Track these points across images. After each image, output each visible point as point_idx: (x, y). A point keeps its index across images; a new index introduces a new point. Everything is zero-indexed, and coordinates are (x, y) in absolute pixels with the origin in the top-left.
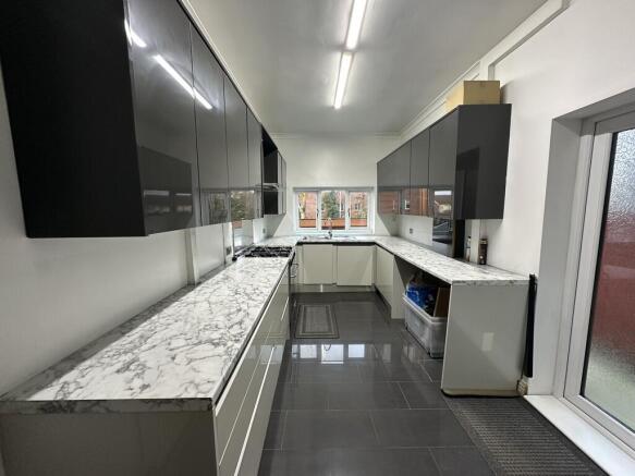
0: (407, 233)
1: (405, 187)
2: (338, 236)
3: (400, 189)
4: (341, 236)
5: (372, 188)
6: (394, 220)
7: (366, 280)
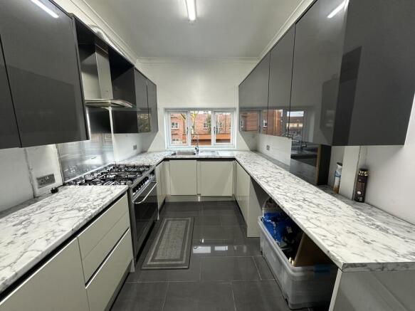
0: (264, 149)
1: (263, 108)
2: (204, 151)
3: (259, 110)
4: (206, 151)
5: (235, 109)
6: (253, 137)
7: (227, 192)
